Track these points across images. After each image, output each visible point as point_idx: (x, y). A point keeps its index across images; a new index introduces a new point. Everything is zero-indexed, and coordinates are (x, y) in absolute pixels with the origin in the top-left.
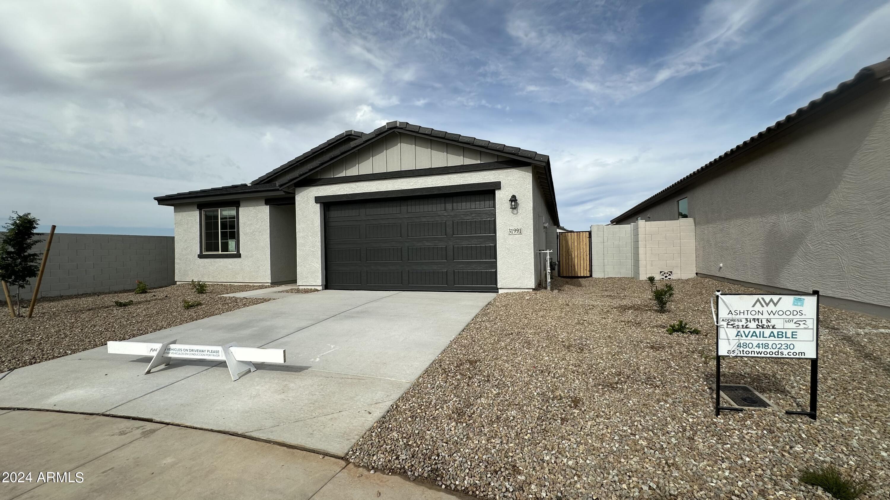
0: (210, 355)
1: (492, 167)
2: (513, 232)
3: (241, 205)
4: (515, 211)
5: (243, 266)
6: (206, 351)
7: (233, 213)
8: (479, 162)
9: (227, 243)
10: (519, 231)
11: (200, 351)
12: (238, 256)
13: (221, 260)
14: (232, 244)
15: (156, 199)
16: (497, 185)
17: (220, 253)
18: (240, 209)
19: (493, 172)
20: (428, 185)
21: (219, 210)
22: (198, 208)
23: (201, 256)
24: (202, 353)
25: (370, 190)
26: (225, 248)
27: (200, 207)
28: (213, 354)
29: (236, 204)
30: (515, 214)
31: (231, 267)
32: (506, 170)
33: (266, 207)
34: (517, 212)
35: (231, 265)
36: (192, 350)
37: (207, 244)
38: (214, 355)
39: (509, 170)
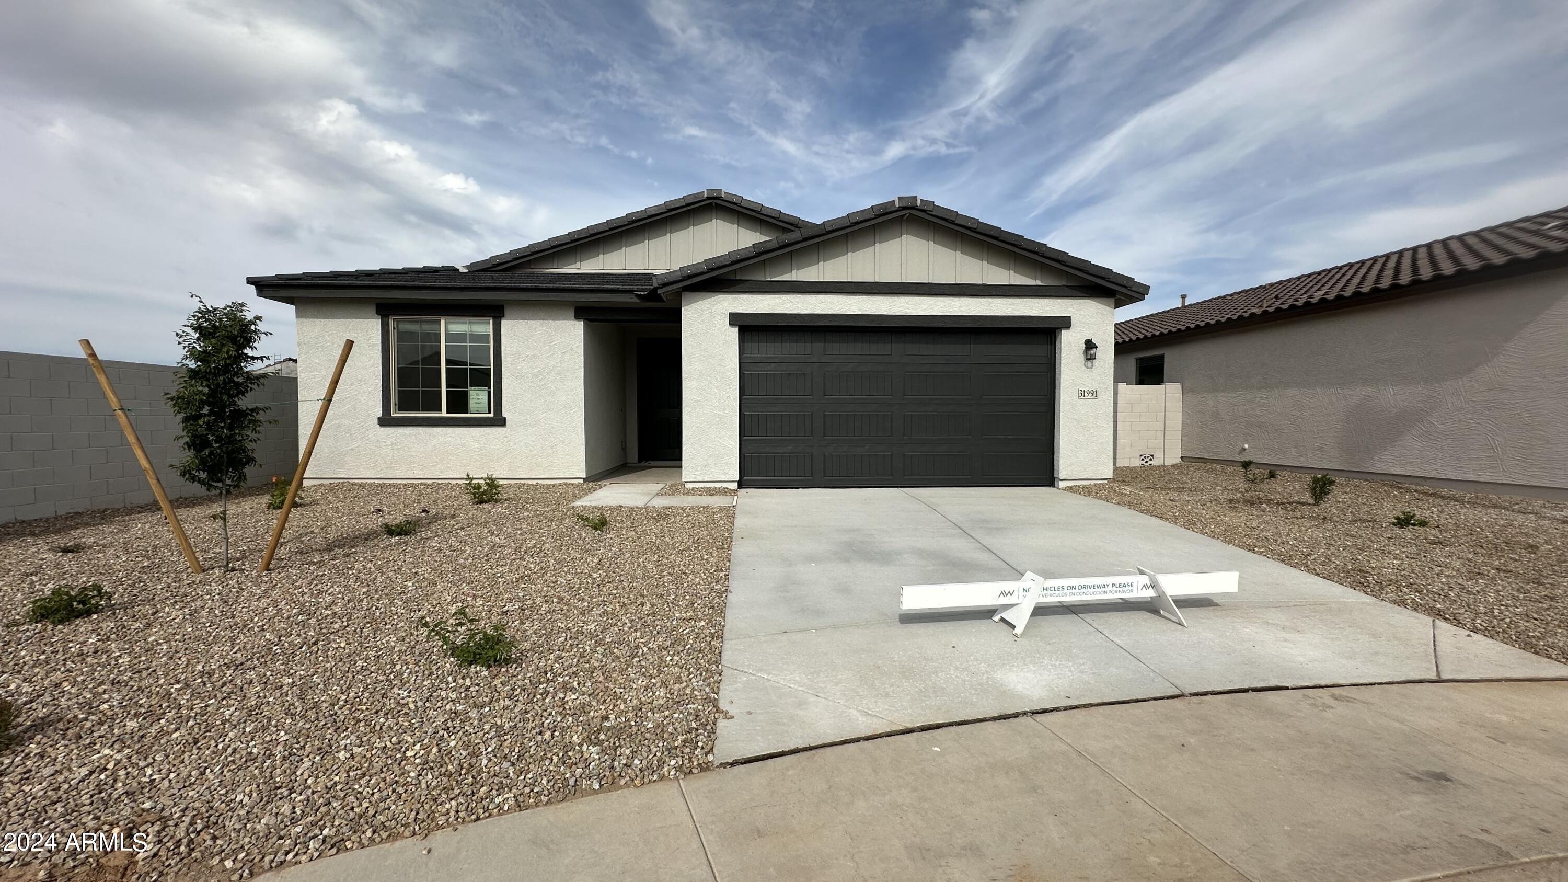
0: (1116, 592)
1: (1061, 294)
2: (1086, 395)
3: (507, 312)
4: (1089, 363)
5: (512, 443)
6: (1110, 586)
7: (485, 327)
8: (1039, 283)
9: (465, 395)
10: (1094, 394)
11: (1099, 587)
12: (499, 421)
13: (449, 430)
14: (478, 398)
15: (251, 281)
16: (1066, 323)
17: (444, 414)
18: (504, 323)
19: (1059, 300)
20: (955, 311)
21: (443, 322)
22: (378, 313)
23: (385, 421)
24: (1101, 589)
25: (846, 311)
26: (459, 402)
27: (384, 310)
28: (1121, 589)
29: (496, 312)
30: (1088, 368)
31: (476, 445)
32: (1079, 301)
33: (576, 322)
34: (1093, 366)
35: (478, 442)
36: (1084, 587)
37: (401, 394)
38: (1123, 592)
39: (1082, 301)
